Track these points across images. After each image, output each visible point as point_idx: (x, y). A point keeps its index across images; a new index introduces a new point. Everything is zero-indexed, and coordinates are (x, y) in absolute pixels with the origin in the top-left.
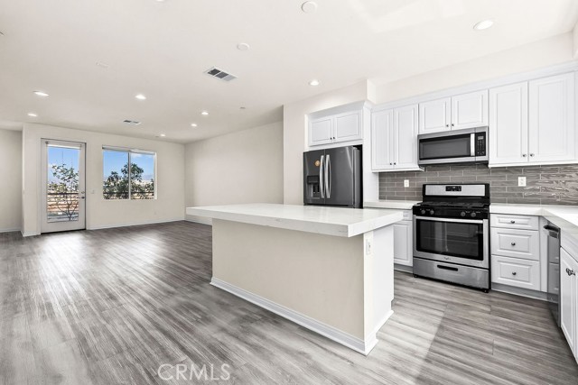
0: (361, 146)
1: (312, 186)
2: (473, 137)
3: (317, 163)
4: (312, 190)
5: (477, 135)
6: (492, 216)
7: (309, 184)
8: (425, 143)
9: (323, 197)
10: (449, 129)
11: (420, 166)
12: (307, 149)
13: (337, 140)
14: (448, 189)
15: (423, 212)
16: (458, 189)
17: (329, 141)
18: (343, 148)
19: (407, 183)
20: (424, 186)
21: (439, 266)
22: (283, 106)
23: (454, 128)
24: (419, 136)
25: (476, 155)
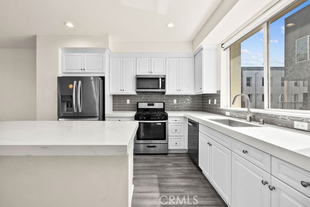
0: (104, 77)
1: (66, 103)
2: (160, 79)
3: (71, 86)
4: (66, 106)
5: (162, 79)
6: (169, 118)
7: (64, 102)
8: (140, 80)
9: (75, 111)
10: (150, 74)
11: (136, 92)
12: (61, 75)
13: (86, 71)
14: (149, 105)
15: (140, 118)
16: (153, 105)
17: (80, 71)
18: (89, 77)
19: (128, 101)
20: (138, 103)
21: (148, 147)
22: (36, 36)
23: (152, 74)
24: (136, 75)
25: (162, 89)
